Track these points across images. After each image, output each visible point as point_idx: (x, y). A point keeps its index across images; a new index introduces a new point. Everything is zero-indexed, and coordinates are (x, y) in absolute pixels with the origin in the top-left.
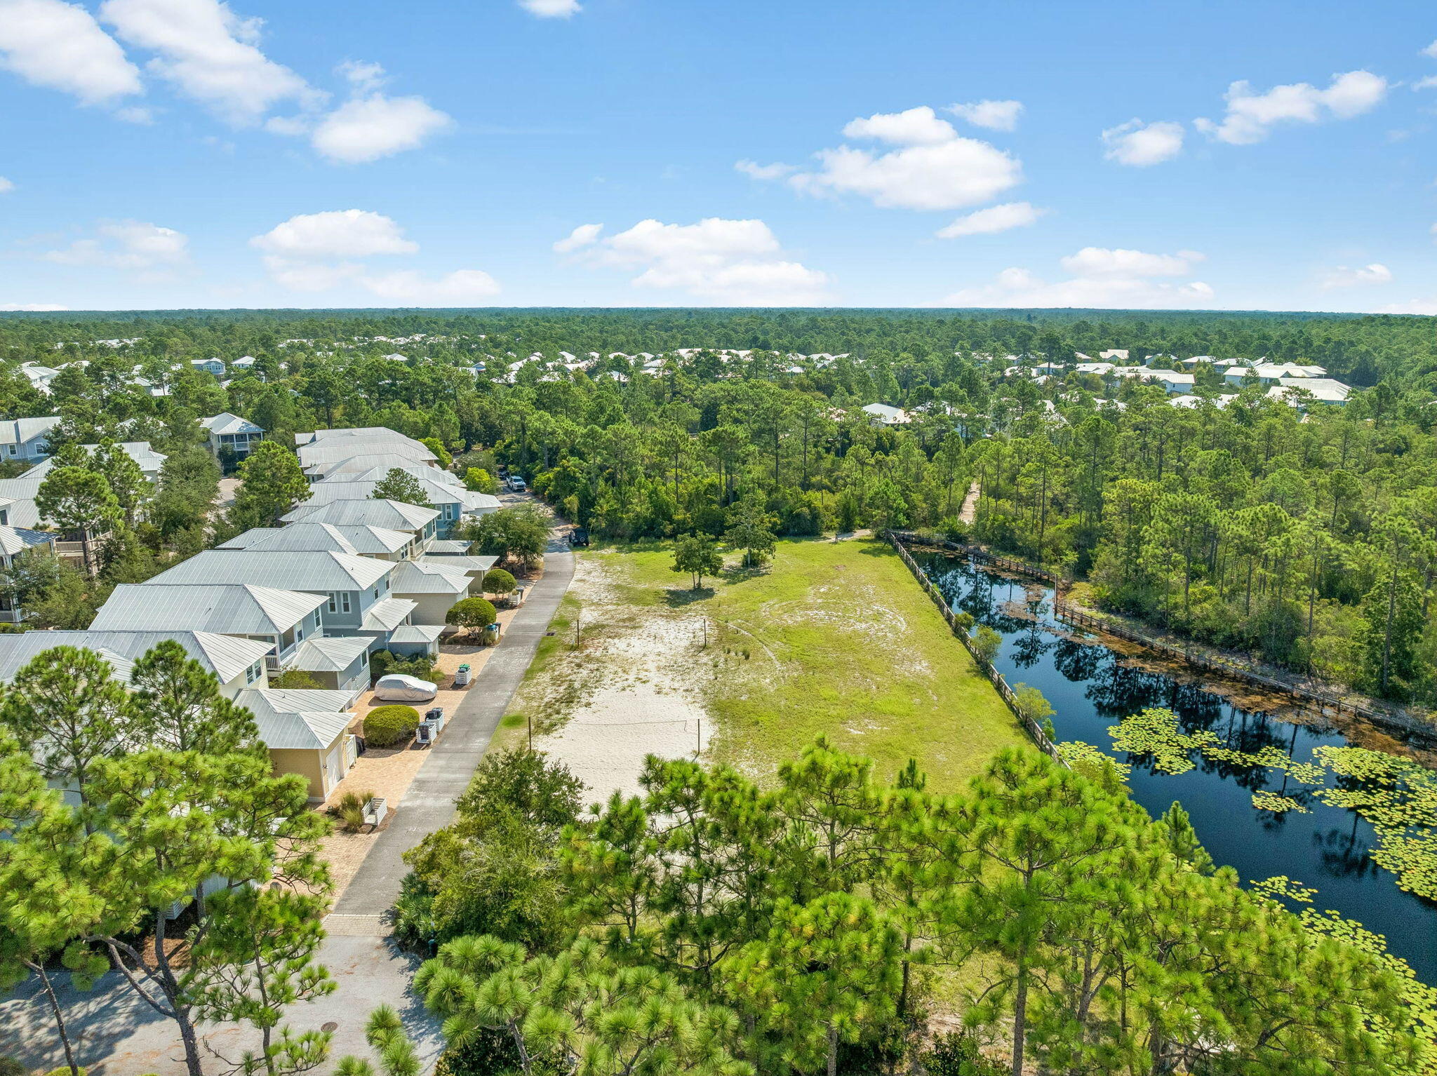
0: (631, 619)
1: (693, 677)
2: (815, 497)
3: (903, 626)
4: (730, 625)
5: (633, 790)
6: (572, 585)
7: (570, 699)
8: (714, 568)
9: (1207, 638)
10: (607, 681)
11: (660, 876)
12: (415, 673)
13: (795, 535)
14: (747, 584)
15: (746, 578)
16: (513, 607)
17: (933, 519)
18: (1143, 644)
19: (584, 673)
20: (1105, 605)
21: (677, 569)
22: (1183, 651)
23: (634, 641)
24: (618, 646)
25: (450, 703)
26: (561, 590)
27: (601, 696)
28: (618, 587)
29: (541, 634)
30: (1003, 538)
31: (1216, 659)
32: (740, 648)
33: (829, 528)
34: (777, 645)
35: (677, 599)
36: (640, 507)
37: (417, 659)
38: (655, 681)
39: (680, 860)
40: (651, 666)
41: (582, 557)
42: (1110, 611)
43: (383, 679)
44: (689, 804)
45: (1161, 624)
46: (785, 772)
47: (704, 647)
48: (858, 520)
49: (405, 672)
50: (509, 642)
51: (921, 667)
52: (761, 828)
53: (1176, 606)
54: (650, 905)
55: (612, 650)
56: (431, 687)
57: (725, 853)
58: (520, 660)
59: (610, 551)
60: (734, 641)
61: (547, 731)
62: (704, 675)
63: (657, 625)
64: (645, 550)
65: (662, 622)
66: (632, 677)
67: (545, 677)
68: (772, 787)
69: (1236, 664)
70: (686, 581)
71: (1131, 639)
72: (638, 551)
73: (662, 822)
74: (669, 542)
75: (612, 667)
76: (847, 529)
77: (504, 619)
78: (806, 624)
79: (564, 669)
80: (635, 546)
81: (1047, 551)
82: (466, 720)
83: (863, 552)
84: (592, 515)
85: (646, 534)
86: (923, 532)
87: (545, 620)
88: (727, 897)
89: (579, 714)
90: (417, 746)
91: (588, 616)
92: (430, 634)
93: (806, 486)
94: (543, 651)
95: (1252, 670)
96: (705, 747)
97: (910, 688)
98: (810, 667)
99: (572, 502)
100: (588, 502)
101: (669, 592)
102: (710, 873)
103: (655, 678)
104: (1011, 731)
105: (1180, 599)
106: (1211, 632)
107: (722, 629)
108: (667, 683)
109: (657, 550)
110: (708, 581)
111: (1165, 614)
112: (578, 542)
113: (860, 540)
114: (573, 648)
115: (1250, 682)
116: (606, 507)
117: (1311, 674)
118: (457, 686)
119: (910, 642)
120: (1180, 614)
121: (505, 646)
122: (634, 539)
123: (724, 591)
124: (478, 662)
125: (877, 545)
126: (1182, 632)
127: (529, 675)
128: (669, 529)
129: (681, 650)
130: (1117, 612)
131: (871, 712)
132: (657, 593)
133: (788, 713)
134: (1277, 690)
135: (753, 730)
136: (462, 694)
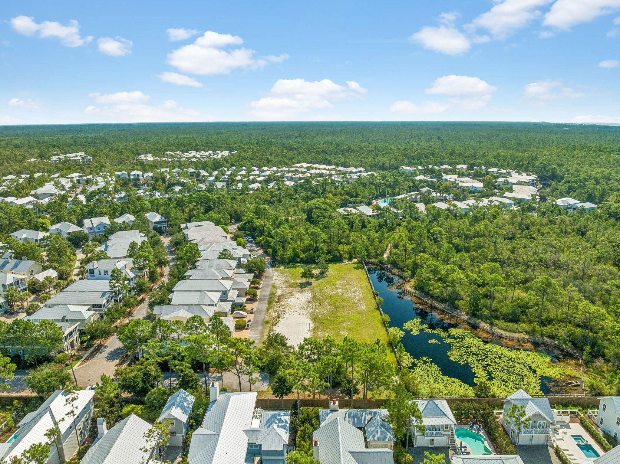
0: (291, 293)
1: (307, 310)
2: (341, 247)
3: (361, 295)
4: (317, 294)
5: (303, 343)
6: (274, 281)
7: (279, 317)
8: (312, 276)
9: (437, 299)
10: (287, 312)
11: (307, 354)
12: (242, 310)
13: (335, 261)
14: (321, 280)
15: (321, 278)
16: (259, 289)
17: (376, 256)
18: (422, 300)
19: (281, 309)
20: (415, 288)
21: (302, 277)
22: (430, 302)
23: (292, 299)
24: (288, 301)
25: (251, 317)
26: (271, 283)
27: (286, 316)
28: (286, 281)
29: (268, 297)
30: (395, 263)
31: (437, 305)
32: (319, 302)
33: (345, 258)
34: (328, 301)
35: (302, 286)
36: (290, 253)
37: (241, 306)
38: (298, 311)
39: (309, 352)
40: (297, 307)
41: (275, 270)
42: (416, 290)
43: (235, 312)
44: (311, 344)
45: (427, 294)
46: (324, 340)
47: (310, 302)
48: (354, 256)
49: (239, 310)
50: (261, 300)
51: (363, 307)
52: (320, 348)
53: (431, 290)
54: (305, 358)
55: (287, 302)
56: (246, 314)
57: (315, 351)
58: (265, 306)
59: (282, 268)
60: (317, 299)
61: (275, 325)
62: (310, 310)
63: (297, 295)
64: (292, 267)
65: (299, 294)
66: (293, 310)
67: (272, 310)
68: (322, 342)
69: (442, 306)
70: (305, 280)
71: (419, 298)
72: (290, 268)
73: (306, 347)
74: (299, 264)
75: (287, 308)
76: (350, 259)
77: (259, 292)
78: (336, 294)
79: (276, 308)
80: (289, 266)
81: (405, 269)
82: (256, 322)
83: (354, 268)
84: (276, 255)
85: (292, 262)
86: (373, 260)
87: (268, 293)
88: (316, 357)
89: (281, 320)
90: (247, 329)
91: (279, 292)
92: (243, 300)
93: (340, 243)
94: (270, 303)
95: (445, 308)
96: (311, 329)
97: (359, 313)
98: (336, 307)
99: (270, 250)
100: (275, 252)
101: (300, 283)
102: (314, 354)
103: (298, 310)
104: (380, 324)
105: (432, 288)
106: (438, 297)
107: (314, 295)
108: (301, 312)
109: (296, 267)
110: (310, 280)
111: (428, 292)
112: (273, 265)
113: (354, 263)
114: (277, 302)
115: (444, 312)
116: (280, 253)
117: (458, 309)
118: (252, 313)
119: (362, 299)
120: (431, 292)
121: (260, 301)
122: (289, 263)
123: (315, 283)
124: (254, 306)
125: (359, 265)
126: (432, 297)
127: (268, 310)
128: (298, 260)
129: (304, 302)
130: (418, 290)
131: (349, 320)
132: (297, 284)
133: (330, 320)
134: (449, 314)
135: (322, 324)
136: (253, 315)
